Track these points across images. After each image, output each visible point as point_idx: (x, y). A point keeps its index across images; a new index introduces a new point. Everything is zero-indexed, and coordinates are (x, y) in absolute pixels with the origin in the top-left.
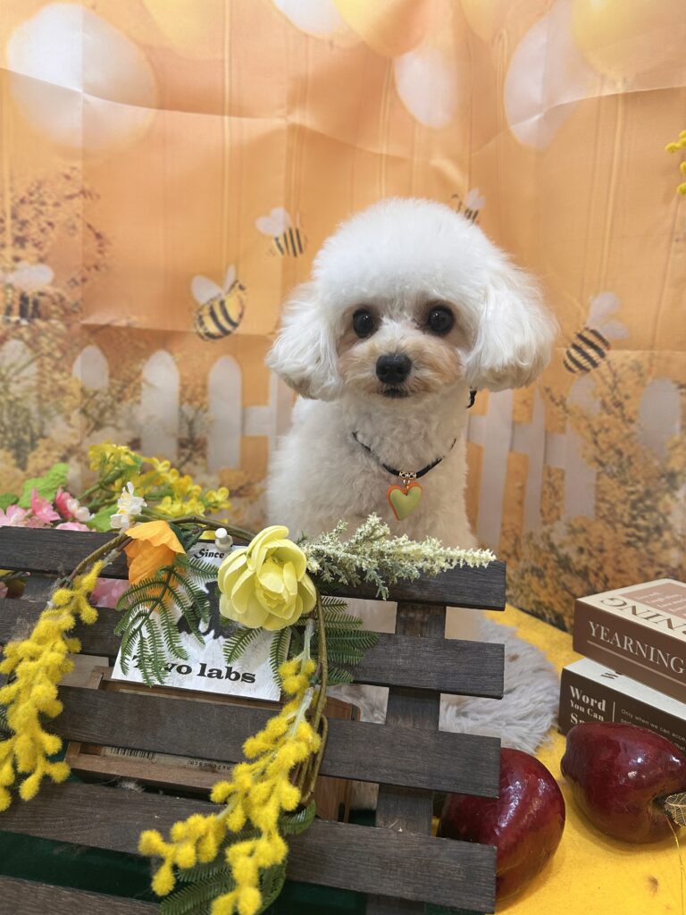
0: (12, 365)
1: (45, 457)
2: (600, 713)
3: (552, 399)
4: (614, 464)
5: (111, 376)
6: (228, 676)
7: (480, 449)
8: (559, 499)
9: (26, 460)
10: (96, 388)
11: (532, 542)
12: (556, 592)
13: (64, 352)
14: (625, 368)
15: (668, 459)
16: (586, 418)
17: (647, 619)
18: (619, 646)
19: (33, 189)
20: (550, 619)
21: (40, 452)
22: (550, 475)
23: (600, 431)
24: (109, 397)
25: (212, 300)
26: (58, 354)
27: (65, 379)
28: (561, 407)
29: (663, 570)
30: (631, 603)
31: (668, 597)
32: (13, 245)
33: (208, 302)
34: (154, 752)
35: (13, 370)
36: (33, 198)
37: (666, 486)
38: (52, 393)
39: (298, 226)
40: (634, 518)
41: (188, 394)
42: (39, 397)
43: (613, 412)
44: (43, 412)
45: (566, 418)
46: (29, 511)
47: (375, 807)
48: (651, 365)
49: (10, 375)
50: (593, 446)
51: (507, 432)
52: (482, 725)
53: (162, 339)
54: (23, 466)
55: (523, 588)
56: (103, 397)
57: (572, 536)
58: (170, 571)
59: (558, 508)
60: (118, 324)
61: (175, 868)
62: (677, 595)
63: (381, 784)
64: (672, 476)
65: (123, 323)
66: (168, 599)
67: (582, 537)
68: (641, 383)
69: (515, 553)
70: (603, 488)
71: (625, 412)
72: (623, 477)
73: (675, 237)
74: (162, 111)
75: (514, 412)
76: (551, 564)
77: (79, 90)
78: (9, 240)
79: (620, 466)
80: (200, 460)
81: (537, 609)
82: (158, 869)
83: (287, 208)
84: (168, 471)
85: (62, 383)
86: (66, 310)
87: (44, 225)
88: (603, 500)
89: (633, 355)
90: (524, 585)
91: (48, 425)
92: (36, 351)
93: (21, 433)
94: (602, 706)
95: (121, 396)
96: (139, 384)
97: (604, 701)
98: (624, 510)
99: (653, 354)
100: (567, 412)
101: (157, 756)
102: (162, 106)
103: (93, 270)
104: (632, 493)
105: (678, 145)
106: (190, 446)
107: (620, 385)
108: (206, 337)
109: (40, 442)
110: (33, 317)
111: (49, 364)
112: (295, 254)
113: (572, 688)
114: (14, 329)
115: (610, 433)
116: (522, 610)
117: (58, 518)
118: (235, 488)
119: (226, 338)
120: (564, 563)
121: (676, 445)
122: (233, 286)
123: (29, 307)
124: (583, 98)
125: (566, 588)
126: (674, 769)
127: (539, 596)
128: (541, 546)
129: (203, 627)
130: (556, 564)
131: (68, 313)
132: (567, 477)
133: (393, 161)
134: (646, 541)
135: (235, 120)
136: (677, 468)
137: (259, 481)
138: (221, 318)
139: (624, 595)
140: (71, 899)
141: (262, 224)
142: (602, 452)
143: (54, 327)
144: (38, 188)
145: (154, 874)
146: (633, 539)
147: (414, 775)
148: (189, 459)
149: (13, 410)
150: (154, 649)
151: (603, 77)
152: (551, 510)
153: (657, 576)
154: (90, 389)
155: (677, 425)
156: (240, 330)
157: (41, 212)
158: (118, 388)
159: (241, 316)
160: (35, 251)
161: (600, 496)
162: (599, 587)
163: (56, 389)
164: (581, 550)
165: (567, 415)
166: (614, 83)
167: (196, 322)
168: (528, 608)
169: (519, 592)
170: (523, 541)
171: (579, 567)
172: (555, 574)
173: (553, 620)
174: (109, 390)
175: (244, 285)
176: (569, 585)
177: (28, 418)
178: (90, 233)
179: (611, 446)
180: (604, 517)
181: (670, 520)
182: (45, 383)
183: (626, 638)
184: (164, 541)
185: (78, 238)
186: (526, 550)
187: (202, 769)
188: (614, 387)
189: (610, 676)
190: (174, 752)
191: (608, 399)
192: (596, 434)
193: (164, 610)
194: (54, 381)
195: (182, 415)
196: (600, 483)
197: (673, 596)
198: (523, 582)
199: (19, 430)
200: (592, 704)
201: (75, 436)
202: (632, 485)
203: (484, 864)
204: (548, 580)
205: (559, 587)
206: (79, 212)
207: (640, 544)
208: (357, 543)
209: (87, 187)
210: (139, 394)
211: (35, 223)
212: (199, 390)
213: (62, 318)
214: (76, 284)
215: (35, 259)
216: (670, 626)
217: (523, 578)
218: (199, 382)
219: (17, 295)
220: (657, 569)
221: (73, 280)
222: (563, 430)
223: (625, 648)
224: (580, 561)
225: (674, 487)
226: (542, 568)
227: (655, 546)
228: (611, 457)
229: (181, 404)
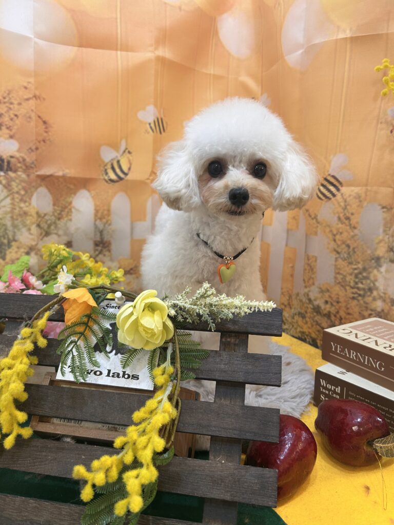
1: (16, 252)
2: (337, 394)
3: (310, 216)
4: (345, 252)
5: (54, 205)
6: (123, 376)
7: (269, 245)
8: (313, 274)
9: (5, 254)
10: (45, 212)
11: (298, 298)
12: (312, 326)
13: (26, 191)
14: (351, 197)
15: (376, 249)
16: (329, 226)
17: (363, 340)
18: (348, 356)
19: (5, 95)
20: (309, 342)
21: (13, 250)
22: (308, 260)
23: (337, 234)
24: (53, 217)
25: (112, 160)
26: (23, 192)
27: (27, 207)
28: (315, 220)
29: (373, 313)
30: (354, 332)
31: (376, 328)
33: (110, 161)
34: (82, 420)
36: (6, 100)
37: (375, 265)
38: (20, 215)
39: (162, 116)
40: (356, 283)
41: (99, 215)
42: (12, 217)
43: (344, 223)
44: (15, 226)
45: (317, 227)
46: (7, 284)
47: (209, 449)
48: (366, 195)
50: (333, 242)
51: (284, 235)
52: (271, 402)
53: (83, 183)
54: (3, 258)
55: (294, 324)
56: (49, 217)
57: (321, 294)
58: (89, 317)
59: (313, 278)
60: (57, 174)
61: (94, 486)
62: (381, 327)
63: (212, 437)
64: (378, 259)
65: (60, 174)
66: (88, 333)
67: (327, 295)
68: (360, 206)
69: (289, 304)
70: (339, 267)
71: (351, 222)
72: (350, 260)
73: (380, 121)
74: (81, 48)
75: (288, 223)
76: (309, 310)
77: (32, 37)
79: (349, 253)
80: (107, 253)
81: (302, 336)
82: (84, 487)
83: (156, 106)
84: (89, 260)
85: (25, 209)
86: (27, 167)
87: (12, 116)
88: (338, 273)
89: (356, 190)
90: (294, 323)
91: (18, 233)
92: (10, 191)
93: (2, 239)
94: (338, 390)
95: (60, 216)
96: (70, 209)
97: (339, 387)
98: (351, 279)
99: (367, 189)
100: (318, 223)
101: (83, 423)
102: (81, 45)
103: (42, 143)
104: (355, 269)
105: (382, 67)
106: (101, 245)
107: (348, 207)
108: (109, 182)
109: (13, 243)
110: (7, 170)
111: (17, 198)
112: (161, 133)
113: (321, 380)
115: (343, 235)
116: (293, 336)
117: (24, 287)
118: (128, 269)
119: (121, 182)
120: (317, 310)
121: (380, 242)
122: (124, 152)
123: (5, 165)
124: (326, 40)
125: (318, 324)
126: (379, 425)
127: (302, 328)
128: (304, 300)
129: (108, 349)
130: (312, 310)
131: (28, 168)
132: (318, 261)
133: (217, 78)
134: (363, 296)
135: (124, 53)
136: (381, 254)
138: (118, 170)
139: (350, 327)
140: (34, 505)
141: (141, 115)
142: (338, 246)
143: (20, 176)
144: (9, 94)
145: (82, 490)
146: (356, 295)
147: (231, 431)
148: (100, 252)
150: (80, 362)
151: (338, 27)
152: (309, 279)
153: (370, 316)
154: (42, 212)
155: (381, 230)
156: (129, 177)
157: (10, 109)
158: (58, 212)
159: (129, 169)
160: (8, 131)
161: (337, 271)
162: (337, 323)
163: (21, 212)
164: (326, 302)
165: (318, 225)
166: (344, 31)
167: (103, 172)
168: (297, 336)
169: (291, 326)
170: (294, 297)
171: (325, 312)
172: (312, 316)
173: (311, 342)
174: (53, 213)
175: (131, 151)
176: (319, 322)
177: (6, 229)
178: (40, 120)
179: (344, 242)
180: (339, 283)
181: (377, 284)
182: (15, 209)
183: (352, 351)
184: (85, 299)
185: (32, 124)
186: (295, 303)
187: (109, 429)
188: (345, 208)
189: (343, 373)
190: (93, 420)
191: (341, 215)
192: (334, 235)
193: (86, 339)
194: (21, 208)
195: (96, 227)
196: (337, 263)
197: (379, 327)
198: (293, 320)
199: (1, 237)
200: (333, 389)
201: (33, 240)
202: (355, 265)
203: (271, 479)
204: (307, 319)
205: (314, 323)
206: (33, 108)
207: (360, 298)
208: (197, 299)
209: (37, 93)
210: (71, 215)
211: (7, 115)
212: (105, 212)
213: (24, 171)
214: (32, 151)
215: (8, 136)
216: (377, 344)
217: (293, 318)
218: (106, 208)
220: (370, 312)
221: (30, 148)
222: (316, 233)
223: (351, 357)
224: (326, 308)
225: (379, 265)
226: (304, 313)
227: (369, 299)
228: (343, 249)
229: (96, 220)
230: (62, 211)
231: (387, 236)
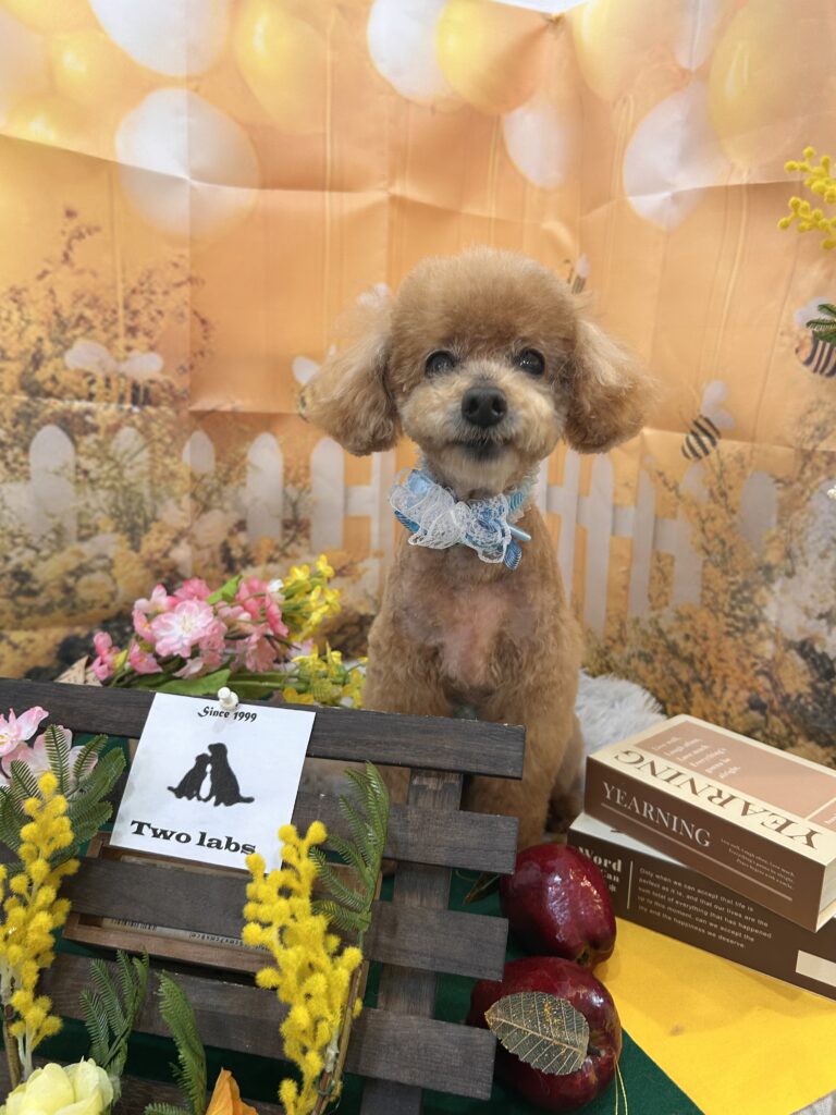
0: (126, 452)
1: (157, 540)
3: (666, 483)
5: (217, 459)
7: (585, 531)
8: (667, 586)
9: (139, 543)
10: (203, 472)
11: (638, 627)
12: (663, 676)
13: (174, 438)
14: (732, 458)
15: (765, 553)
16: (696, 505)
19: (144, 279)
21: (152, 535)
22: (659, 560)
23: (707, 519)
24: (216, 482)
26: (168, 440)
27: (175, 464)
28: (673, 493)
29: (758, 661)
32: (125, 335)
33: (310, 383)
35: (127, 457)
36: (144, 288)
37: (763, 578)
38: (163, 477)
40: (733, 608)
41: (292, 475)
42: (151, 482)
43: (719, 502)
44: (156, 496)
45: (677, 504)
48: (752, 458)
49: (124, 461)
50: (700, 534)
51: (608, 514)
53: (266, 422)
54: (136, 548)
55: (630, 672)
56: (210, 481)
57: (679, 622)
59: (666, 594)
60: (222, 409)
64: (768, 569)
65: (227, 407)
67: (688, 624)
68: (742, 475)
69: (621, 639)
70: (708, 577)
71: (729, 502)
72: (725, 567)
74: (264, 191)
76: (660, 649)
77: (187, 177)
78: (121, 330)
79: (723, 555)
80: (303, 541)
83: (389, 283)
85: (172, 467)
86: (175, 397)
87: (154, 314)
88: (707, 588)
89: (738, 446)
90: (631, 669)
91: (160, 508)
92: (148, 437)
93: (136, 518)
95: (227, 478)
96: (244, 467)
98: (725, 600)
99: (754, 447)
100: (679, 497)
102: (264, 185)
103: (199, 356)
104: (732, 583)
106: (294, 527)
107: (726, 475)
110: (144, 404)
111: (160, 449)
114: (127, 417)
115: (716, 522)
118: (338, 567)
120: (673, 649)
123: (141, 395)
125: (674, 675)
128: (650, 631)
130: (665, 649)
131: (177, 399)
132: (676, 564)
133: (503, 225)
134: (743, 631)
135: (336, 195)
136: (773, 562)
137: (362, 560)
142: (709, 541)
143: (164, 413)
144: (148, 277)
146: (732, 629)
148: (293, 540)
149: (128, 495)
152: (659, 595)
154: (198, 473)
155: (774, 519)
157: (151, 302)
158: (224, 471)
160: (146, 340)
161: (705, 584)
163: (167, 473)
164: (687, 637)
165: (679, 501)
167: (299, 403)
170: (629, 626)
171: (685, 654)
172: (665, 658)
174: (216, 473)
176: (676, 670)
177: (141, 502)
178: (197, 320)
179: (716, 535)
180: (708, 605)
181: (766, 612)
182: (156, 468)
185: (186, 326)
186: (631, 634)
188: (721, 476)
191: (715, 488)
192: (703, 522)
194: (165, 466)
195: (285, 495)
196: (706, 571)
198: (629, 667)
199: (133, 514)
201: (184, 518)
202: (733, 576)
204: (657, 665)
205: (667, 672)
206: (187, 299)
207: (738, 635)
209: (194, 273)
210: (244, 477)
211: (145, 313)
212: (302, 471)
213: (172, 405)
215: (145, 347)
217: (629, 663)
218: (302, 463)
219: (129, 383)
220: (753, 660)
221: (182, 367)
222: (674, 515)
224: (687, 648)
225: (770, 580)
226: (651, 653)
227: (751, 638)
228: (715, 546)
229: (285, 485)
230: (230, 469)
231: (784, 531)
